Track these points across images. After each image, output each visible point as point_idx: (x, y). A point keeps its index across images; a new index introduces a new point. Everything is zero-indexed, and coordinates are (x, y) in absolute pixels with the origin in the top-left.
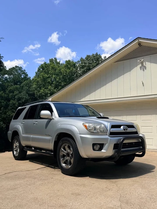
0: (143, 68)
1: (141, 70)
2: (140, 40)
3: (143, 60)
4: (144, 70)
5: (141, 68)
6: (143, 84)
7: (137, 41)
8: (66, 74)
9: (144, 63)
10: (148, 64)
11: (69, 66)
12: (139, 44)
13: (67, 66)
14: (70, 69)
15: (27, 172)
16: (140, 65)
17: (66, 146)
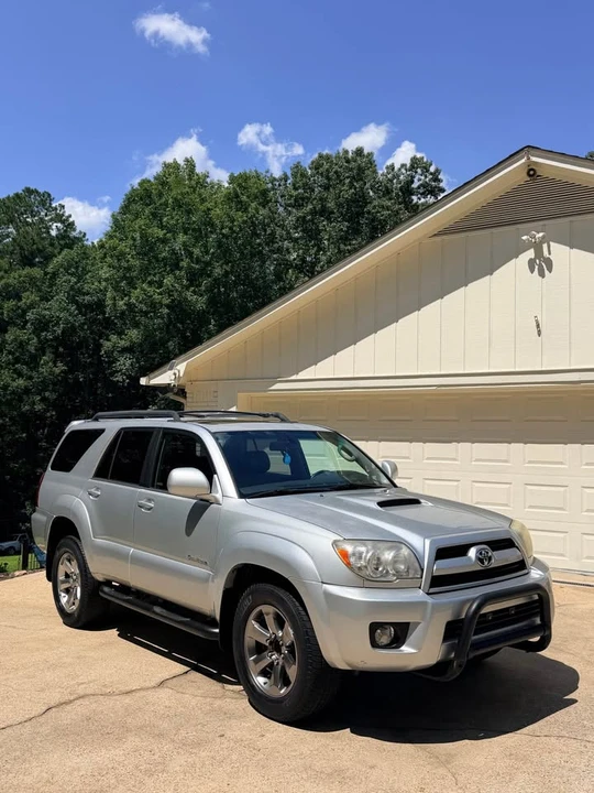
0: (542, 265)
1: (532, 271)
2: (534, 159)
3: (541, 235)
4: (542, 274)
5: (531, 264)
6: (538, 326)
7: (523, 161)
8: (231, 228)
9: (545, 246)
10: (558, 252)
11: (244, 198)
12: (532, 172)
13: (237, 196)
14: (246, 210)
15: (127, 700)
16: (530, 254)
17: (268, 614)
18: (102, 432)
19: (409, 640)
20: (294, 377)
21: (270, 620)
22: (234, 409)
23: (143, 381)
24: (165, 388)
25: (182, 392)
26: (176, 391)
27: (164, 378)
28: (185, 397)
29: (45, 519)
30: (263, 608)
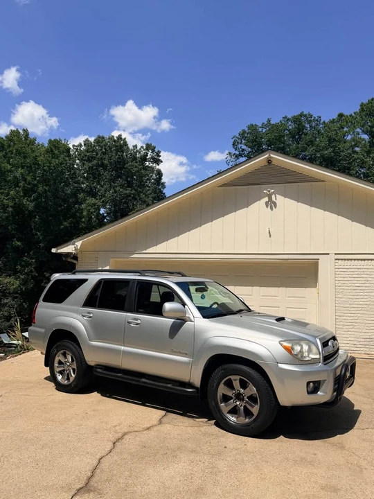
0: (272, 204)
1: (267, 207)
2: (272, 155)
3: (273, 190)
4: (272, 209)
5: (267, 204)
6: (269, 233)
7: (267, 156)
8: (49, 167)
9: (273, 196)
10: (279, 199)
12: (269, 161)
16: (266, 199)
17: (235, 380)
18: (85, 280)
19: (322, 389)
20: (147, 251)
21: (236, 384)
22: (107, 268)
23: (54, 250)
24: (68, 255)
25: (75, 257)
26: (72, 256)
27: (68, 249)
28: (77, 260)
29: (43, 330)
30: (232, 377)
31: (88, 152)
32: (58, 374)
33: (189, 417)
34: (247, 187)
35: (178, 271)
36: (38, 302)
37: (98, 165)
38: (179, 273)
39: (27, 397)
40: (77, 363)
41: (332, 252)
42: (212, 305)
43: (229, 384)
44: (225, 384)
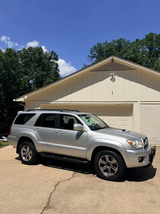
0: (113, 80)
1: (111, 81)
2: (114, 58)
3: (114, 74)
4: (113, 82)
5: (111, 79)
6: (112, 92)
7: (112, 58)
9: (114, 76)
10: (116, 77)
11: (11, 55)
12: (112, 60)
16: (111, 77)
17: (107, 157)
18: (35, 114)
19: (144, 160)
20: (56, 101)
21: (107, 159)
23: (14, 100)
24: (21, 102)
25: (24, 103)
26: (22, 103)
27: (21, 99)
28: (25, 105)
29: (15, 137)
30: (105, 156)
31: (25, 54)
32: (23, 157)
33: (85, 173)
34: (102, 72)
35: (75, 110)
36: (12, 124)
37: (29, 60)
38: (76, 111)
39: (9, 167)
40: (32, 151)
41: (139, 101)
42: (92, 125)
43: (104, 159)
44: (102, 159)
